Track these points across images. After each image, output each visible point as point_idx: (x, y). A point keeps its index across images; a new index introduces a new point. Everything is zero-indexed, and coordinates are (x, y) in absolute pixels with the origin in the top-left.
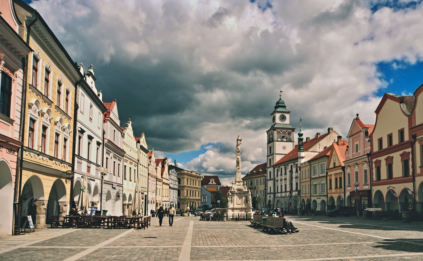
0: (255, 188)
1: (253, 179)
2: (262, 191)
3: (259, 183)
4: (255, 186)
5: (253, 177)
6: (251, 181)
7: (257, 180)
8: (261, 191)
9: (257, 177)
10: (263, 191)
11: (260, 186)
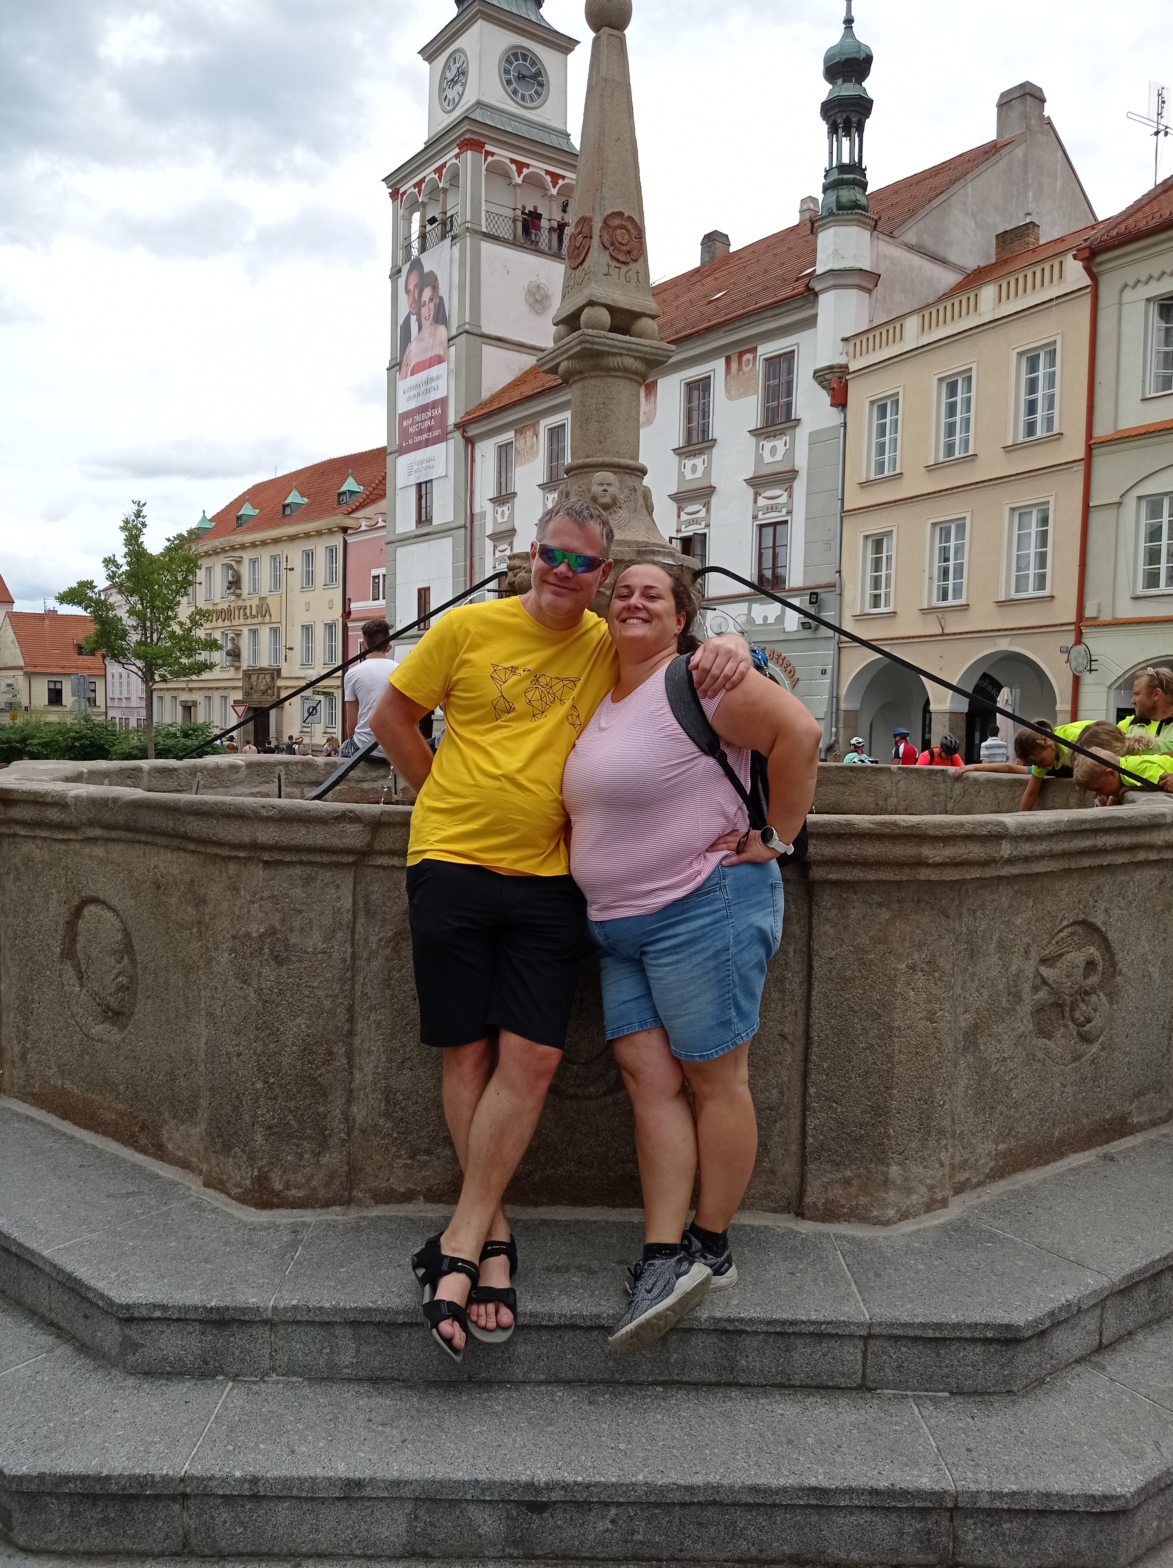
0: (263, 610)
1: (247, 556)
2: (320, 633)
3: (296, 579)
4: (263, 599)
5: (248, 538)
6: (230, 567)
7: (274, 558)
8: (308, 629)
9: (276, 541)
10: (330, 627)
11: (299, 599)
